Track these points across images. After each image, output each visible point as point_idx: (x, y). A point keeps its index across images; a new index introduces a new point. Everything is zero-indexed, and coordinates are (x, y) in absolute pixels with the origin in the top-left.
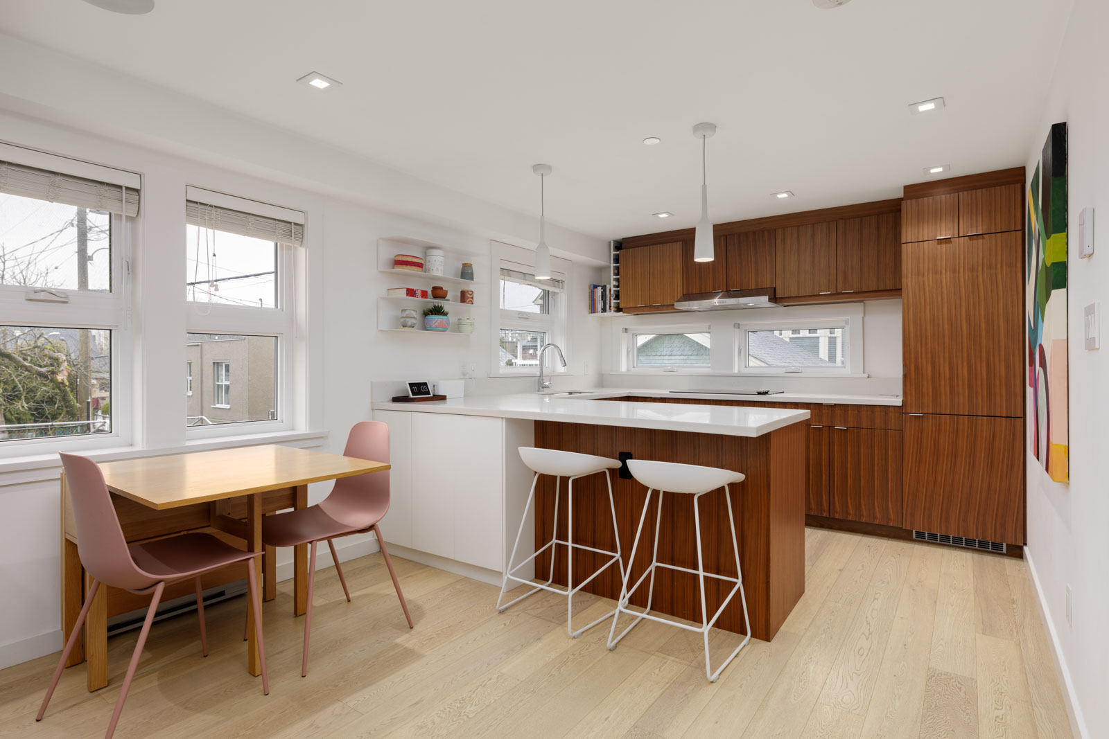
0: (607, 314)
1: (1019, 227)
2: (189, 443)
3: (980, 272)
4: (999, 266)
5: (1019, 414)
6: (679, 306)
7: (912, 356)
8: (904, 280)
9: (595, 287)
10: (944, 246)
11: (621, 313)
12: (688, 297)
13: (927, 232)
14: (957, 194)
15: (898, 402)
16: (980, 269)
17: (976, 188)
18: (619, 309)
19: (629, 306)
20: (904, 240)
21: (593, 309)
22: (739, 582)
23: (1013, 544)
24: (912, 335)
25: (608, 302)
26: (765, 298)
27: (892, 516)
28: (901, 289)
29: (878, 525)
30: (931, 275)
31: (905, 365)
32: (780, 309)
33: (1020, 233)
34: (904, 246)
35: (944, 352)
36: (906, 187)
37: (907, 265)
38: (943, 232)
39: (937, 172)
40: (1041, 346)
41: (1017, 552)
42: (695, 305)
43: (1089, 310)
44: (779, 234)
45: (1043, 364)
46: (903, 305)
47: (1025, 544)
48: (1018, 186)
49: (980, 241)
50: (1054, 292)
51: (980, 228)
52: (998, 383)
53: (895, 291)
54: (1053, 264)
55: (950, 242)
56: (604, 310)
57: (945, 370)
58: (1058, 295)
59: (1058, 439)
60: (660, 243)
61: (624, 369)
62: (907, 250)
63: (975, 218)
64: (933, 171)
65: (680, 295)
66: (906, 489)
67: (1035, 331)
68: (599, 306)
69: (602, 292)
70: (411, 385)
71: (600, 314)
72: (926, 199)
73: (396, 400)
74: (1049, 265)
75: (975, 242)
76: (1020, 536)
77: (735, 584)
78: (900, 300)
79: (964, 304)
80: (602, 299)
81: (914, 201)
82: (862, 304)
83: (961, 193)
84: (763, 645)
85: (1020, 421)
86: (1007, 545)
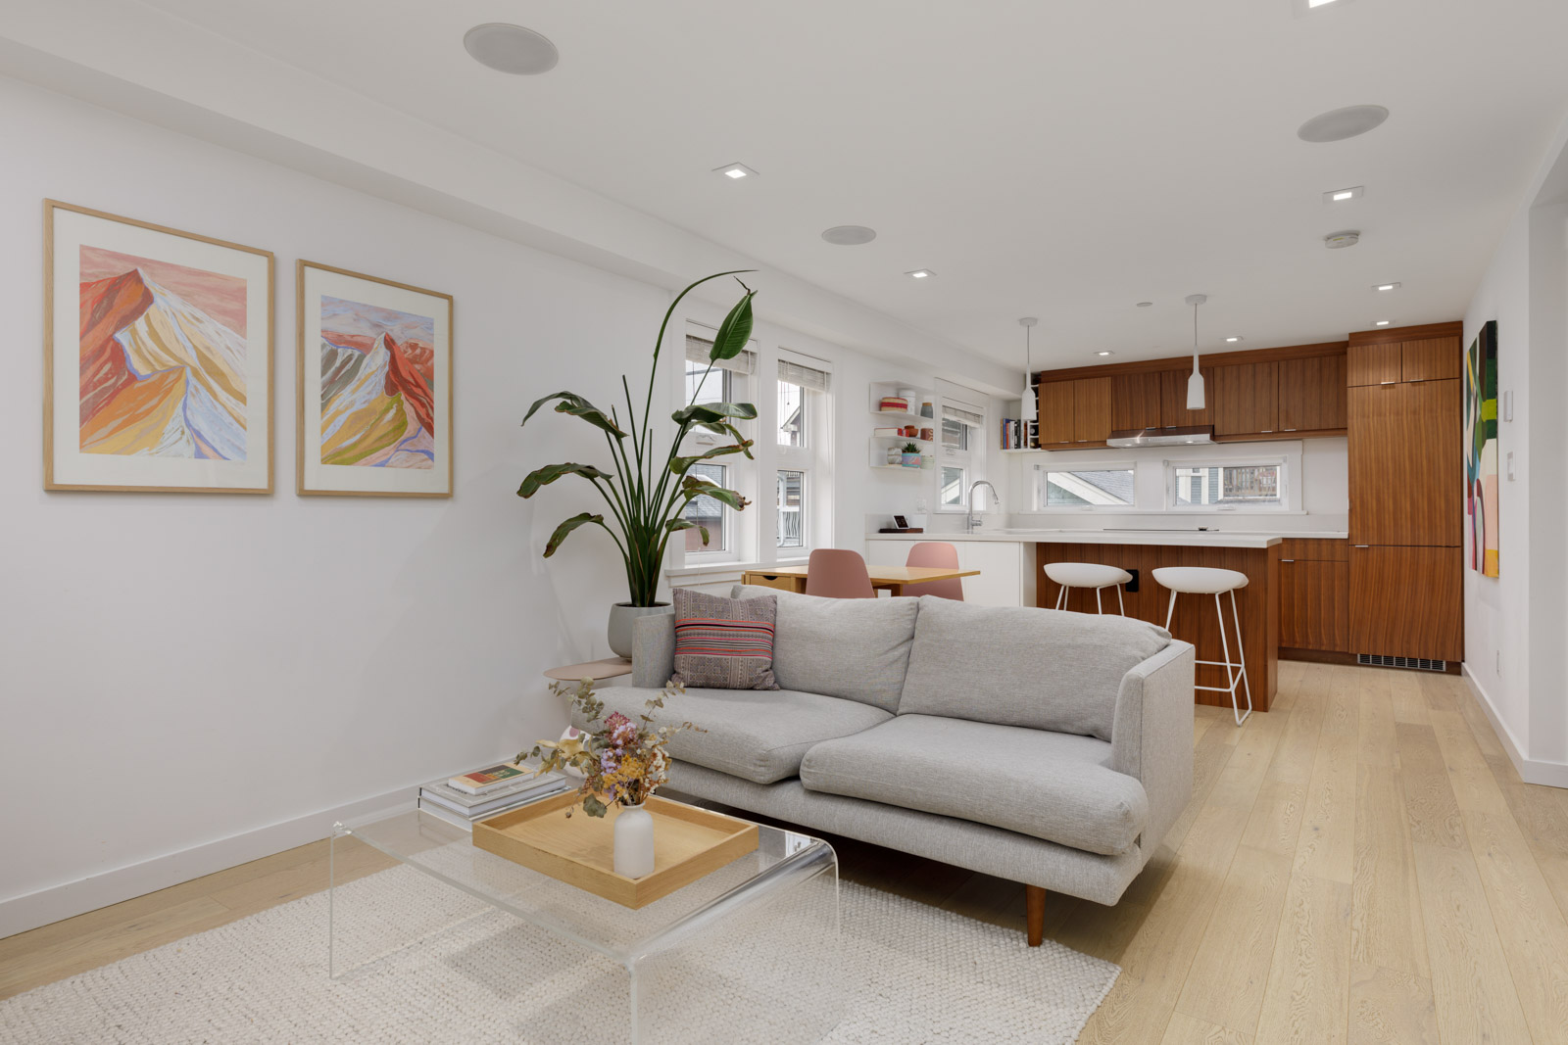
0: (1022, 450)
1: (1457, 375)
2: (779, 560)
3: (1422, 416)
4: (1439, 410)
5: (1458, 544)
6: (1111, 442)
7: (1358, 492)
8: (1349, 421)
9: (1008, 421)
10: (1388, 390)
11: (1039, 449)
12: (1118, 433)
13: (1371, 377)
14: (1399, 344)
15: (1345, 535)
16: (1422, 412)
17: (1418, 338)
18: (1037, 445)
19: (1049, 442)
20: (1349, 384)
21: (1005, 445)
22: (1242, 665)
23: (1453, 660)
24: (1358, 473)
25: (1023, 437)
26: (1207, 437)
27: (1338, 642)
28: (1346, 429)
29: (1324, 651)
30: (1375, 418)
31: (1351, 501)
32: (1216, 446)
33: (1458, 381)
34: (1350, 390)
35: (1388, 488)
36: (1351, 335)
37: (1353, 407)
38: (1388, 378)
39: (1383, 324)
40: (1478, 481)
41: (1456, 668)
42: (1127, 442)
43: (1510, 456)
44: (1218, 371)
45: (1480, 494)
46: (1349, 443)
47: (1463, 661)
48: (1457, 339)
49: (1422, 387)
50: (1488, 441)
51: (1422, 375)
52: (1438, 516)
53: (1339, 429)
54: (1488, 421)
55: (1394, 387)
56: (1018, 446)
57: (1389, 504)
58: (1490, 443)
59: (1491, 546)
60: (1086, 378)
61: (1035, 508)
62: (1353, 395)
63: (1416, 365)
64: (1379, 324)
65: (1108, 431)
66: (1352, 617)
67: (1473, 470)
68: (1013, 441)
69: (1016, 428)
70: (896, 517)
71: (1013, 450)
72: (1371, 347)
73: (882, 531)
74: (1484, 421)
75: (1417, 388)
76: (1459, 653)
77: (1240, 668)
78: (1346, 438)
79: (1407, 444)
80: (1016, 434)
81: (1359, 348)
82: (1301, 442)
83: (1404, 343)
84: (1261, 715)
85: (1458, 550)
86: (1447, 662)
